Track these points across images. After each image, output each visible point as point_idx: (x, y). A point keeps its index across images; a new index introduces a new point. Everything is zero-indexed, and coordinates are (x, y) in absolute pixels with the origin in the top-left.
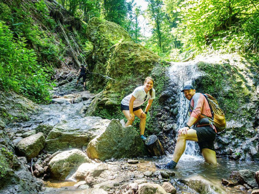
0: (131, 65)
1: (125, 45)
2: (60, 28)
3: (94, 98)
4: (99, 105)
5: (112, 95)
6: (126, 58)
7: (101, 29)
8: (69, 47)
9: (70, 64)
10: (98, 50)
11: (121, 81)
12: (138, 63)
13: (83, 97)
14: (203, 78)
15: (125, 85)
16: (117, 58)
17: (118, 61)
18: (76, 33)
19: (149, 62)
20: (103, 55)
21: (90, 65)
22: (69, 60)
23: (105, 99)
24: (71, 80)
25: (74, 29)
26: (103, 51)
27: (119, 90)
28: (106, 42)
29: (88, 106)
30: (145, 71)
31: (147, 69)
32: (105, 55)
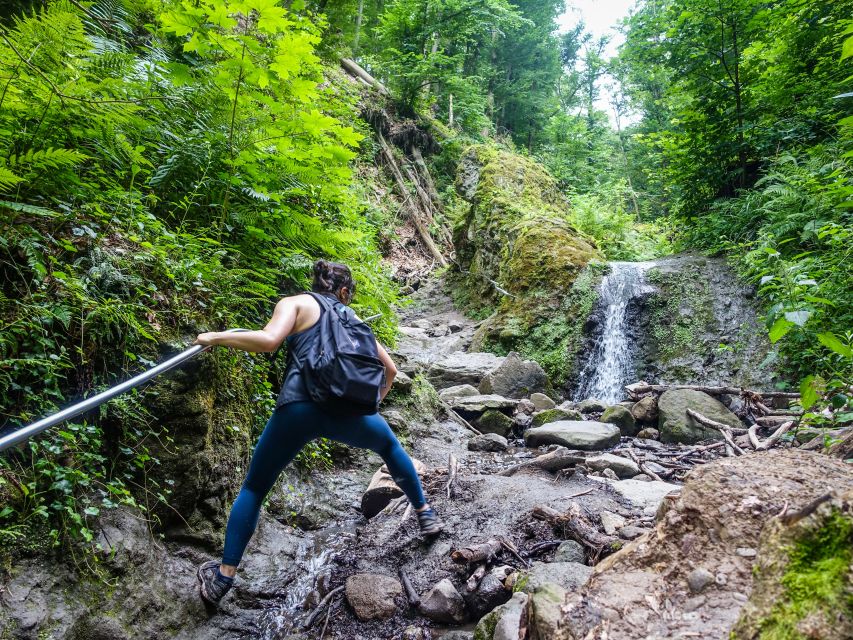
0: (541, 273)
1: (534, 237)
2: (384, 155)
3: (479, 327)
4: (490, 337)
5: (511, 321)
6: (534, 262)
7: (488, 176)
8: (407, 204)
9: (411, 243)
10: (483, 225)
11: (526, 300)
12: (552, 270)
13: (451, 324)
14: (648, 295)
15: (532, 305)
16: (519, 260)
17: (520, 266)
18: (421, 162)
19: (570, 268)
20: (492, 235)
21: (462, 252)
22: (407, 234)
23: (499, 327)
24: (416, 286)
25: (416, 153)
26: (493, 228)
27: (521, 314)
28: (500, 207)
29: (470, 339)
30: (563, 283)
31: (567, 280)
32: (497, 237)
